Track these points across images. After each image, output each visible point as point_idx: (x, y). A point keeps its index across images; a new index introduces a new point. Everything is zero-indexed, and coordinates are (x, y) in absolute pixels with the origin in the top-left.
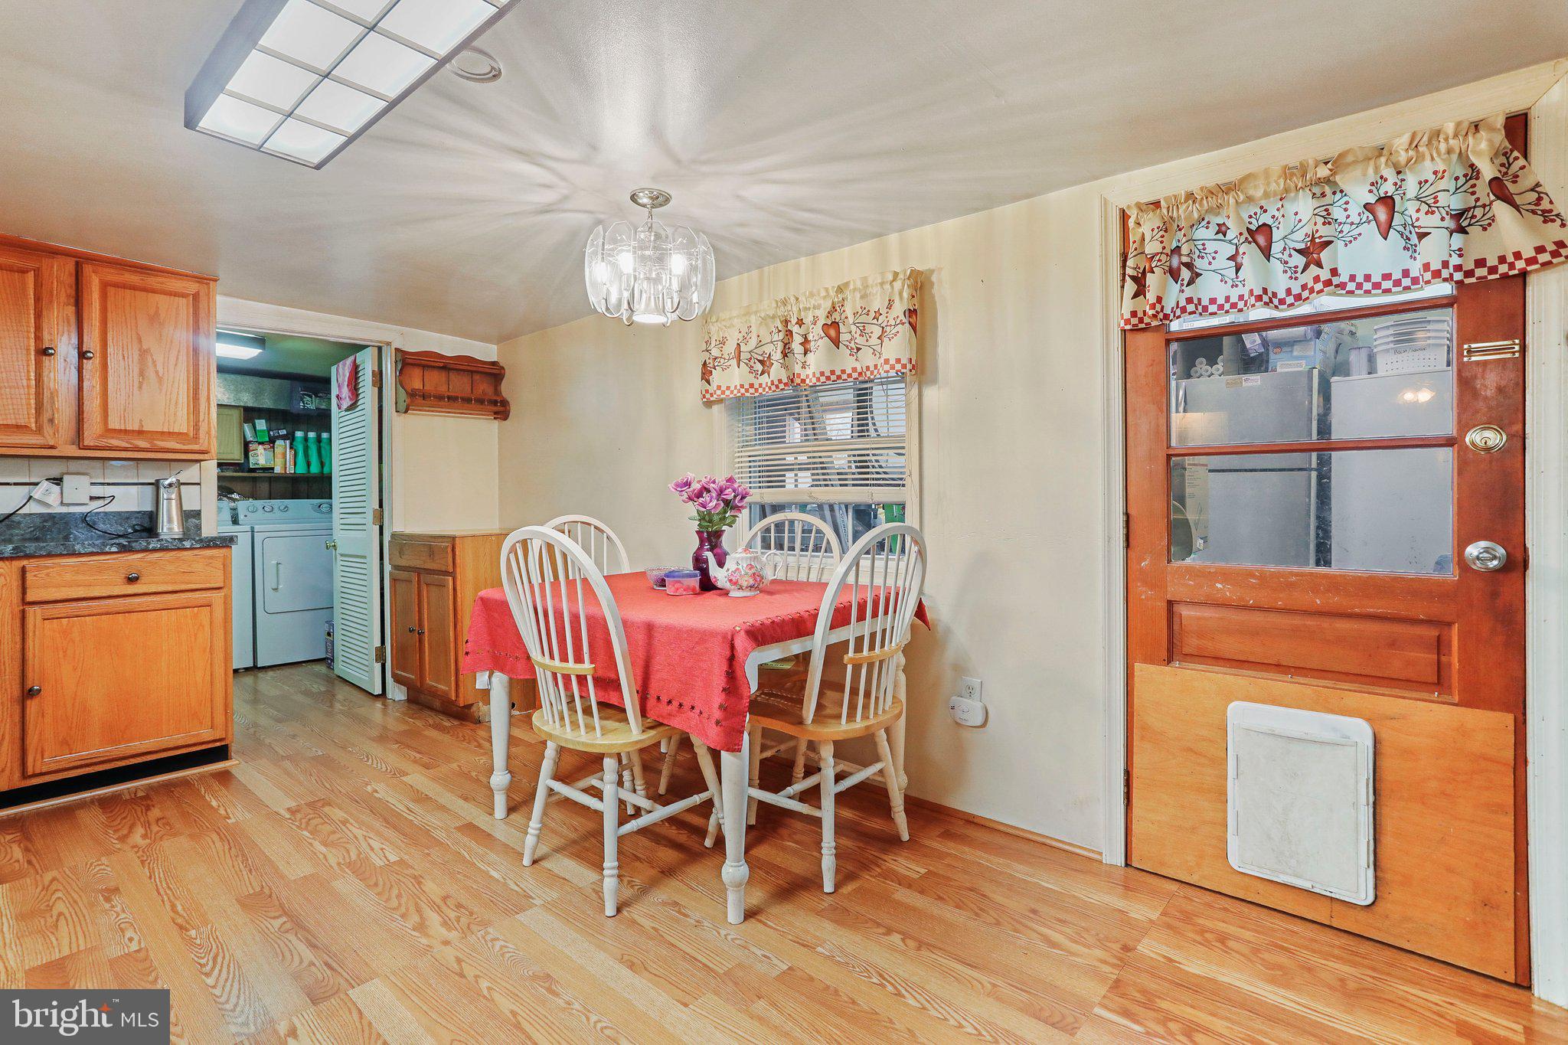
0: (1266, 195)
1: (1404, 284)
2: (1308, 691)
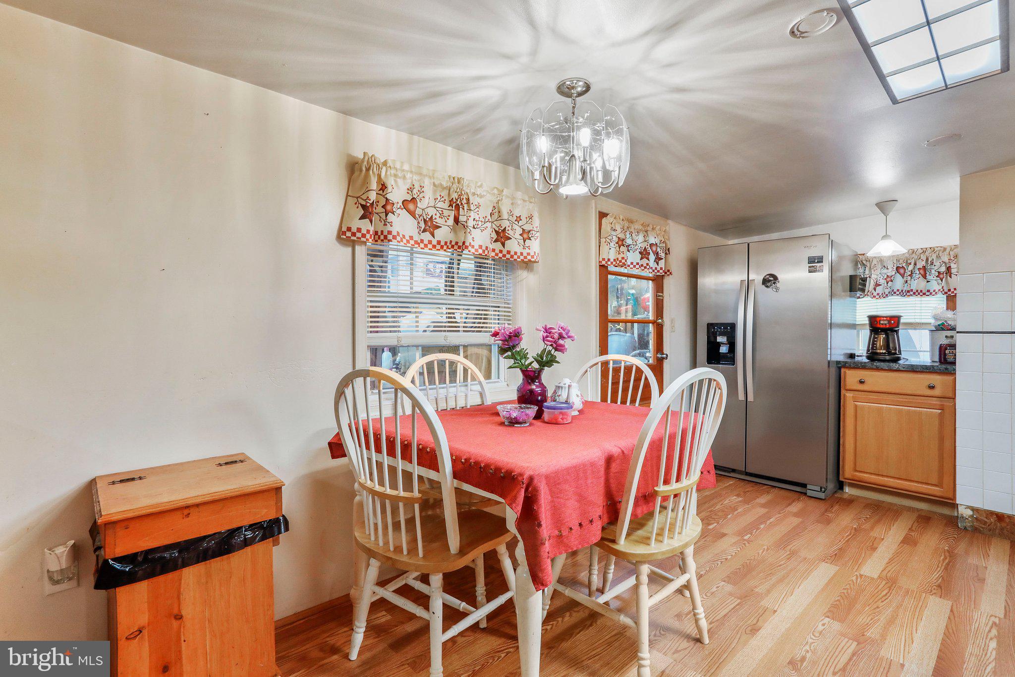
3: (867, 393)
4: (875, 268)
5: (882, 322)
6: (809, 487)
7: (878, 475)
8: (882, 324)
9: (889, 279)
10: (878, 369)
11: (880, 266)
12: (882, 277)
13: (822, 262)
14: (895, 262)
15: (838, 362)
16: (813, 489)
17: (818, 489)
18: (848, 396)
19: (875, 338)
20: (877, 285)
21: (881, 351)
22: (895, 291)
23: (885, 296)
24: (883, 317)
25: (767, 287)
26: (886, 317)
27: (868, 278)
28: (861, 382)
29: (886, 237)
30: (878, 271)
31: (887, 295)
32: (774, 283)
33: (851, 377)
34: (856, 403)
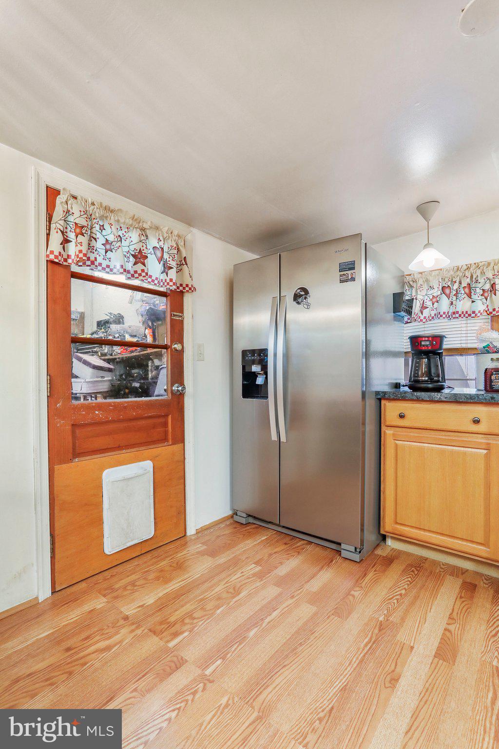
0: (124, 223)
1: (170, 284)
2: (132, 454)
3: (408, 430)
4: (421, 289)
5: (423, 343)
6: (343, 546)
7: (420, 529)
8: (424, 346)
9: (435, 300)
10: (419, 400)
11: (425, 287)
12: (428, 299)
13: (353, 268)
14: (440, 281)
15: (377, 393)
16: (347, 549)
17: (353, 549)
18: (388, 432)
19: (417, 363)
20: (423, 307)
21: (424, 378)
22: (442, 313)
23: (431, 318)
24: (425, 337)
25: (298, 303)
26: (428, 337)
27: (414, 300)
28: (402, 416)
29: (428, 245)
30: (424, 292)
31: (433, 318)
32: (305, 298)
33: (391, 409)
34: (397, 442)
